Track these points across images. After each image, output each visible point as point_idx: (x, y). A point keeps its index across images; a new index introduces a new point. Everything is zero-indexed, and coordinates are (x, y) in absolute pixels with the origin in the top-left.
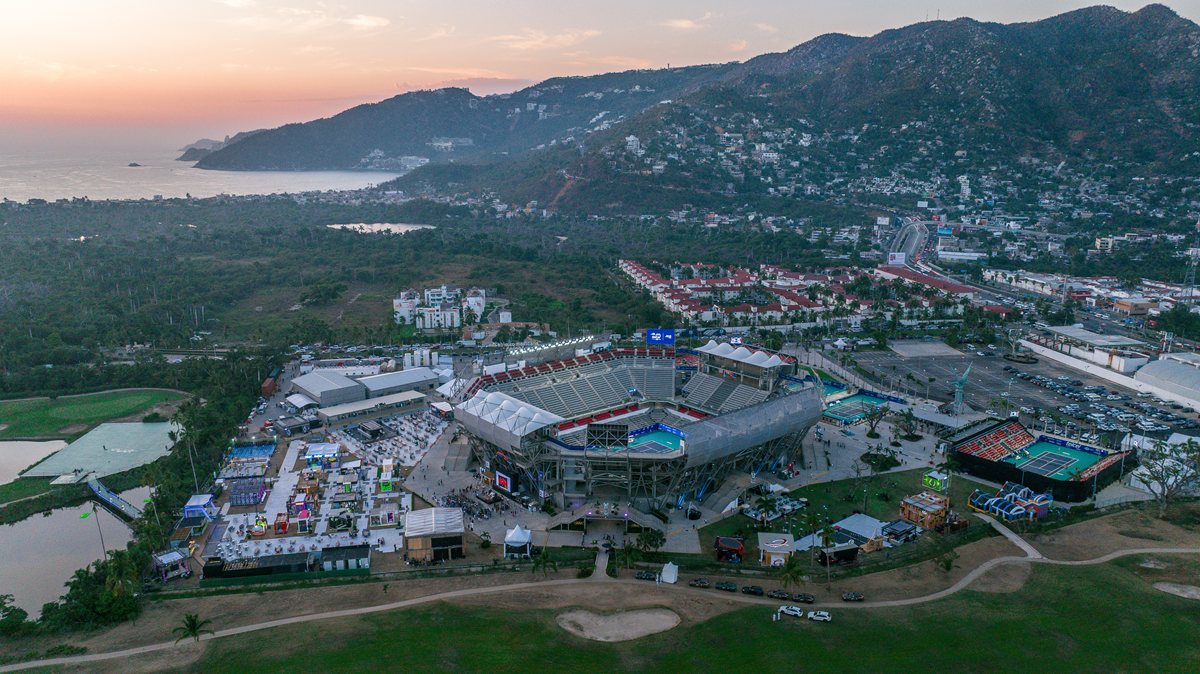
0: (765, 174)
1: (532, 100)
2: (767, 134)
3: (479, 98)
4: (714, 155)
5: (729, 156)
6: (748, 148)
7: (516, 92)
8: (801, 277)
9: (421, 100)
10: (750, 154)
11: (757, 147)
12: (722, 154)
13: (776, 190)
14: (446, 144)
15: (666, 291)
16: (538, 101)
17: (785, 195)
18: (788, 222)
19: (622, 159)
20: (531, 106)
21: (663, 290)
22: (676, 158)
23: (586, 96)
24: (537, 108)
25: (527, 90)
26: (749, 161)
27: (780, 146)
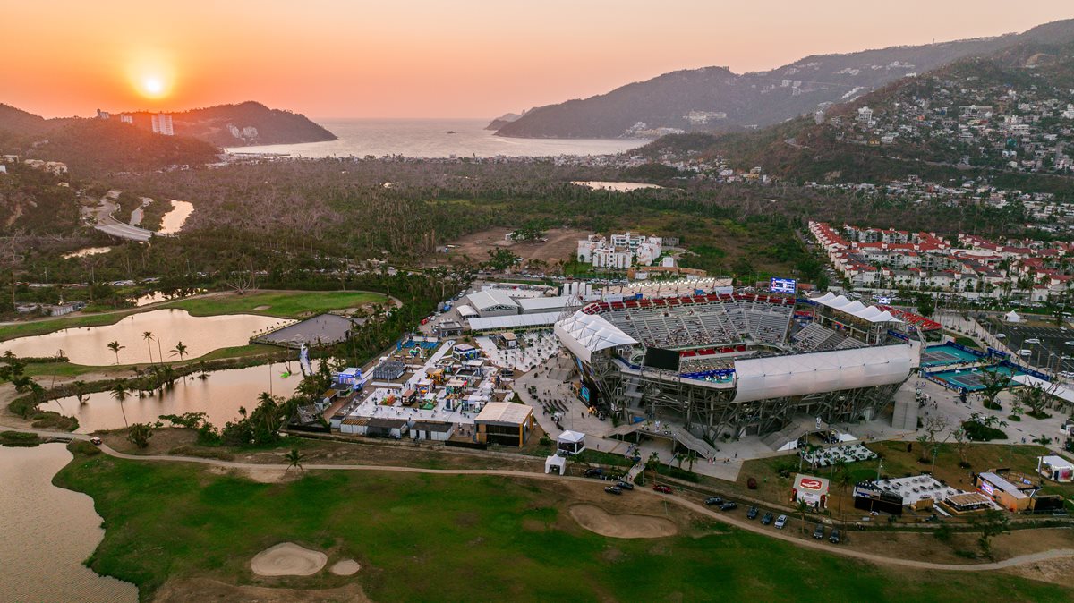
0: (1009, 147)
1: (788, 77)
2: (1022, 106)
3: (737, 76)
4: (954, 127)
5: (971, 130)
6: (995, 121)
7: (773, 70)
8: (999, 249)
9: (684, 78)
10: (996, 127)
11: (1007, 120)
12: (963, 126)
13: (1020, 163)
14: (701, 118)
15: (840, 251)
16: (794, 78)
17: (1028, 169)
18: (1024, 197)
19: (851, 130)
20: (786, 83)
21: (836, 250)
22: (910, 130)
23: (842, 72)
24: (791, 84)
25: (784, 68)
26: (993, 134)
27: (1036, 118)
